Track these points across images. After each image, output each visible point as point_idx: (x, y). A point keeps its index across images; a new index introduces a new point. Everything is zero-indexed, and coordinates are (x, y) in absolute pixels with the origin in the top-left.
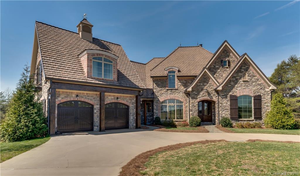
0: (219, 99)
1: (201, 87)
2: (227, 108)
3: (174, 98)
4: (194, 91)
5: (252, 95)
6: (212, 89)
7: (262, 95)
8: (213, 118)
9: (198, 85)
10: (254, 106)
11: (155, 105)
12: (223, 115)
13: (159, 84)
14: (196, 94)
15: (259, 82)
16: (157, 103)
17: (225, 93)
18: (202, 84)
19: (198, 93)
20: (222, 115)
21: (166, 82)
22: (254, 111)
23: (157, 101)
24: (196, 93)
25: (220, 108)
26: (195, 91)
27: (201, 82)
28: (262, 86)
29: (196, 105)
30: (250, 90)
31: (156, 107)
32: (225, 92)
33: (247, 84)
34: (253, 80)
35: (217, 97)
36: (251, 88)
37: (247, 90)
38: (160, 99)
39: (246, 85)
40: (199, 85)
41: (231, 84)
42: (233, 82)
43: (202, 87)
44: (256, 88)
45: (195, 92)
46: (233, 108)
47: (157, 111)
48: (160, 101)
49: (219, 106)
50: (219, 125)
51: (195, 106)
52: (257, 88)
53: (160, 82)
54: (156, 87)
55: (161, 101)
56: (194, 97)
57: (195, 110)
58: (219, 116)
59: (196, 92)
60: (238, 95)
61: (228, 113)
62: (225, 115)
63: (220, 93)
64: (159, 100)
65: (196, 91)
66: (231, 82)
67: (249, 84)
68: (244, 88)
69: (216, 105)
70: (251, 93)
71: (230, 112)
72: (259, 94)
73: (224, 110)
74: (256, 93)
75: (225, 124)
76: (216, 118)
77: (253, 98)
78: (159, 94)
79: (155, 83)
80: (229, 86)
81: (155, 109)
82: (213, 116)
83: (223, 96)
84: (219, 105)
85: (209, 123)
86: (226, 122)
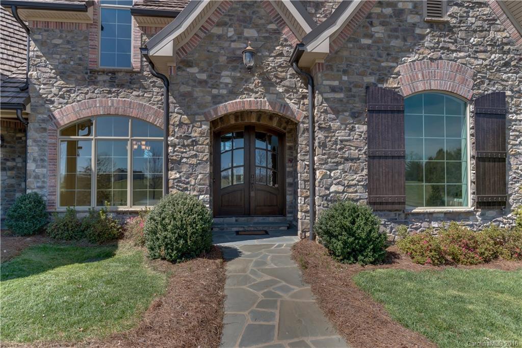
0: (313, 106)
1: (226, 44)
2: (354, 153)
3: (121, 112)
4: (189, 64)
5: (466, 91)
6: (280, 60)
7: (508, 93)
8: (289, 198)
9: (210, 36)
10: (478, 145)
11: (35, 141)
12: (333, 189)
13: (56, 45)
14: (202, 83)
15: (499, 36)
16: (45, 130)
17: (345, 78)
18: (231, 32)
19: (210, 76)
20: (328, 189)
21: (86, 39)
22: (477, 168)
23: (44, 121)
24: (204, 76)
25: (318, 151)
26: (197, 65)
27: (227, 19)
28: (508, 52)
29: (202, 134)
30: (459, 70)
31: (36, 148)
32: (345, 72)
33: (447, 39)
34: (473, 20)
35: (306, 101)
36: (464, 61)
37: (446, 66)
38: (56, 113)
39: (438, 43)
40: (219, 37)
41: (371, 36)
42: (383, 24)
43: (233, 45)
44: (485, 63)
45: (194, 70)
46: (380, 151)
47: (43, 167)
48: (57, 124)
49: (316, 144)
50: (314, 238)
51: (195, 143)
52: (487, 62)
53: (60, 37)
54: (38, 57)
55: (62, 123)
56: (190, 94)
57: (194, 161)
58: (314, 195)
59: (202, 71)
60: (406, 92)
61: (357, 177)
62: (341, 188)
63: (319, 77)
64: (52, 117)
65: (203, 64)
66: (371, 24)
67: (456, 41)
68: (431, 59)
69: (302, 140)
70: (464, 81)
71: (365, 172)
72: (497, 88)
73: (338, 164)
74: (483, 83)
75: (345, 243)
76: (300, 200)
77: (470, 108)
78: (54, 90)
79: (35, 41)
80: (366, 41)
81: (35, 160)
82: (289, 190)
83: (333, 89)
84: (314, 139)
85: (271, 219)
86: (351, 233)
